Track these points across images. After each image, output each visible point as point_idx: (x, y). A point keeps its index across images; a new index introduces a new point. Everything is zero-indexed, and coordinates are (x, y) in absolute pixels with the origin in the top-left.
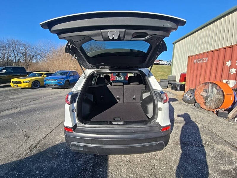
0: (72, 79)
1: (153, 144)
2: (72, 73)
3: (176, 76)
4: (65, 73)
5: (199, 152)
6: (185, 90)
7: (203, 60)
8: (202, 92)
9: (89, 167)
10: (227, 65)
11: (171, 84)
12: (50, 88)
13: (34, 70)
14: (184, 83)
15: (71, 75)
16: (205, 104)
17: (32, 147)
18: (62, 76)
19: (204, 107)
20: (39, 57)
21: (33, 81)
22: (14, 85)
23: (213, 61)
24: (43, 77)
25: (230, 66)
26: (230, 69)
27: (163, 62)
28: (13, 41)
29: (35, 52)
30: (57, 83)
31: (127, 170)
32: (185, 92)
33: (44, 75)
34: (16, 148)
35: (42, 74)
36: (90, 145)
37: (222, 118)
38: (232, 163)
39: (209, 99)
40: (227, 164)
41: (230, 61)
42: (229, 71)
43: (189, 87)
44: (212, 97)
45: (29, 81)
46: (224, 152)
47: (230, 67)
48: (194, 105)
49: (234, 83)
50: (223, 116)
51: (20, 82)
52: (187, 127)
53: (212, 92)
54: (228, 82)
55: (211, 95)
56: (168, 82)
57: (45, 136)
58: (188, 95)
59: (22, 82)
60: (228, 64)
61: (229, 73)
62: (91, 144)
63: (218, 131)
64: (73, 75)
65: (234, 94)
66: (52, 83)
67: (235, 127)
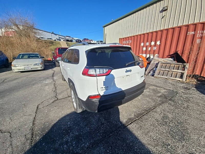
7: (129, 42)
25: (143, 46)
27: (93, 42)
40: (158, 93)
42: (143, 49)
46: (154, 89)
49: (145, 56)
54: (142, 55)
60: (142, 44)
61: (143, 50)
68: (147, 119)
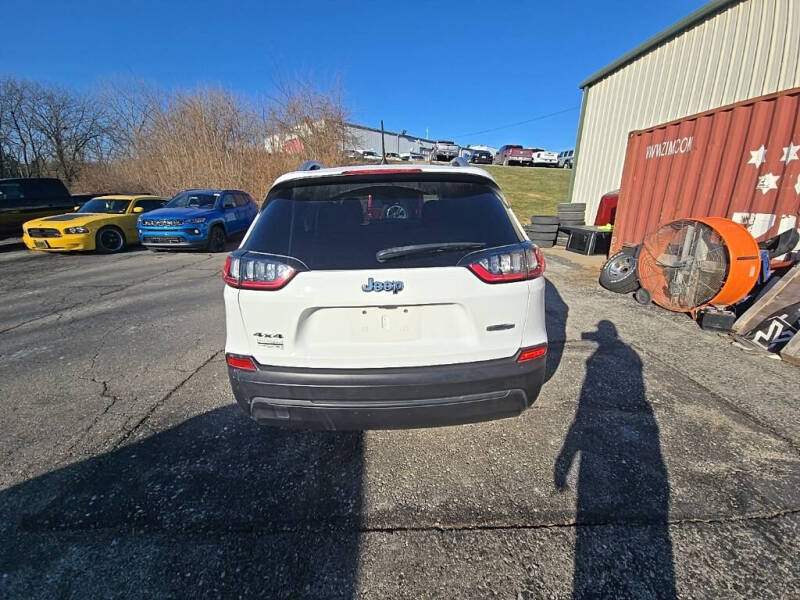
0: (234, 219)
1: (491, 397)
2: (228, 197)
3: (585, 204)
4: (206, 199)
5: (627, 424)
6: (611, 251)
7: (677, 146)
8: (663, 254)
9: (310, 470)
10: (751, 162)
11: (567, 232)
12: (159, 251)
13: (95, 191)
14: (608, 227)
15: (229, 207)
16: (667, 292)
17: (133, 422)
18: (196, 210)
19: (663, 300)
20: (106, 142)
21: (98, 227)
22: (36, 244)
23: (709, 148)
24: (133, 212)
25: (762, 164)
26: (759, 175)
27: (543, 157)
28: (10, 86)
29: (90, 123)
30: (181, 233)
31: (418, 473)
32: (611, 256)
33: (136, 206)
34: (80, 429)
35: (125, 204)
36: (309, 403)
37: (714, 333)
38: (727, 456)
39: (680, 277)
40: (712, 458)
41: (763, 148)
42: (757, 182)
43: (625, 239)
44: (689, 270)
45: (83, 227)
46: (706, 423)
47: (762, 170)
48: (634, 296)
49: (767, 223)
50: (717, 326)
51: (54, 233)
52: (602, 359)
53: (692, 252)
54: (748, 219)
55: (689, 263)
56: (559, 225)
57: (166, 393)
58: (617, 266)
59: (61, 231)
60: (757, 157)
61: (755, 191)
62: (311, 400)
63: (694, 370)
64: (234, 204)
65: (760, 259)
66: (166, 234)
67: (750, 358)
68: (482, 553)
